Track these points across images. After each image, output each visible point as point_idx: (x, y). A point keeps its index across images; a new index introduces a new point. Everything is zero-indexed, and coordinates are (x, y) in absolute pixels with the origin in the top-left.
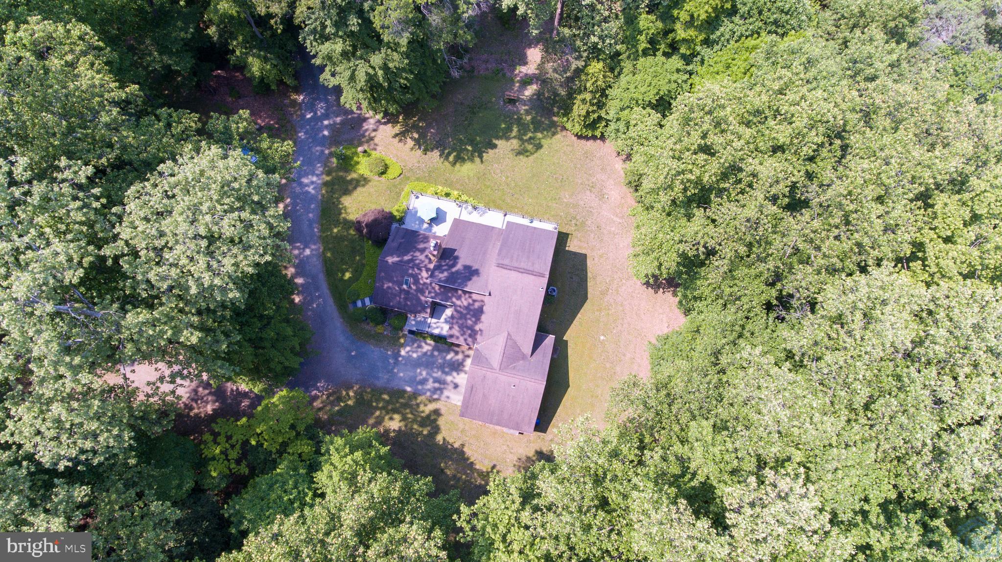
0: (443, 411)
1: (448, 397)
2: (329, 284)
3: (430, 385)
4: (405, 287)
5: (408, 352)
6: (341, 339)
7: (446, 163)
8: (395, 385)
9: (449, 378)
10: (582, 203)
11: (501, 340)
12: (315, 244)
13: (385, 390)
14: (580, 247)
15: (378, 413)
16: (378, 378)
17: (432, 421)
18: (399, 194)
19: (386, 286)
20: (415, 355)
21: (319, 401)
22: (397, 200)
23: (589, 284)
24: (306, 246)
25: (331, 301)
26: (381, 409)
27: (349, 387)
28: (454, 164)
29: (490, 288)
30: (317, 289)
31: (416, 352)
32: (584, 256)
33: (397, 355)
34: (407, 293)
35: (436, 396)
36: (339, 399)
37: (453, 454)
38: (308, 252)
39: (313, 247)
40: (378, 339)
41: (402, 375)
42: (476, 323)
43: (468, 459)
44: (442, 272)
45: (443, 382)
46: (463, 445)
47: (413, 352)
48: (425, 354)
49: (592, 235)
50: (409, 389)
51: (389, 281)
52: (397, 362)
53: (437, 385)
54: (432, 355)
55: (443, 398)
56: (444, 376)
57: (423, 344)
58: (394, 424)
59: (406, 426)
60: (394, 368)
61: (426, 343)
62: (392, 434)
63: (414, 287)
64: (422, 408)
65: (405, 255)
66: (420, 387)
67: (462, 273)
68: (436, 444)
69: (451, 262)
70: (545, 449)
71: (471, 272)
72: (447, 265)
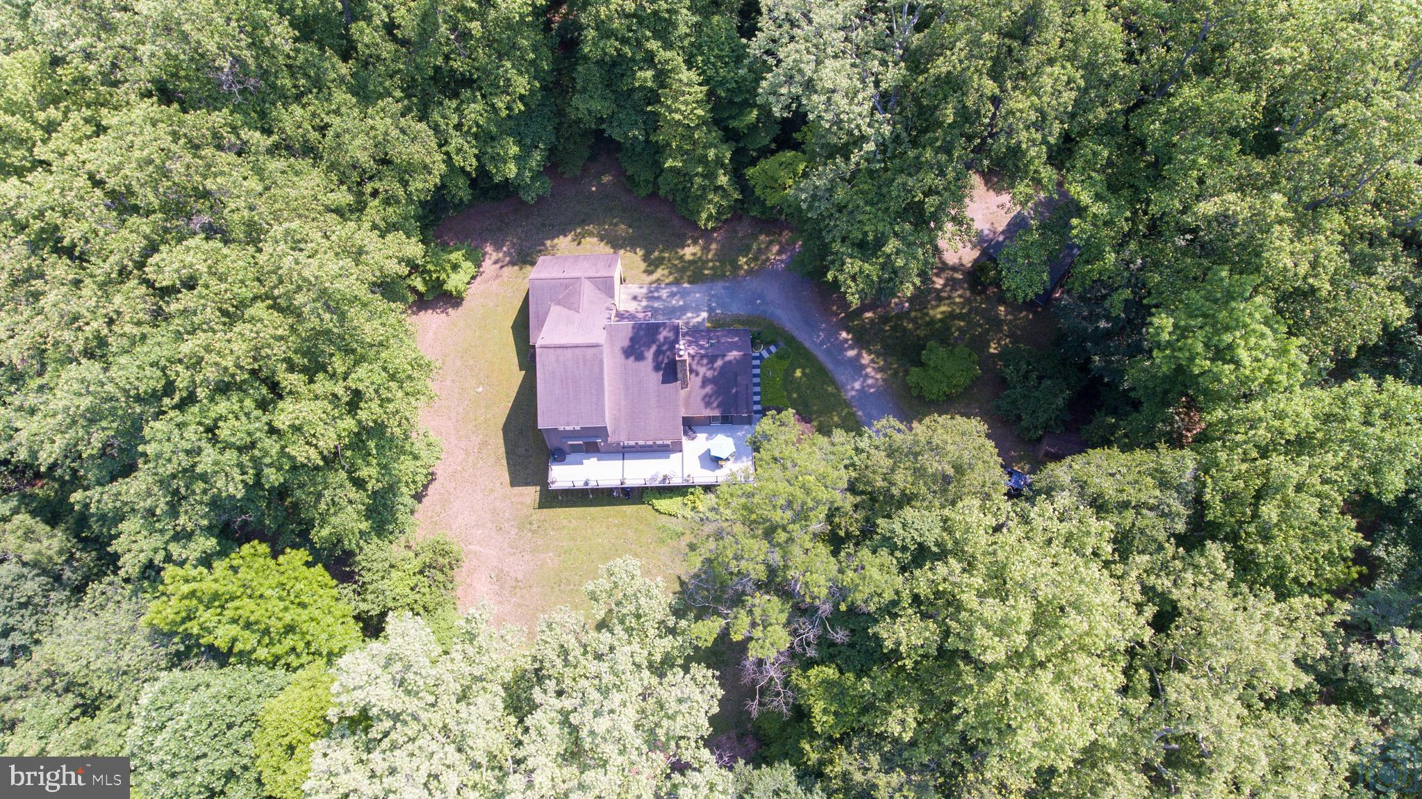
0: (644, 276)
1: (641, 287)
2: (816, 360)
3: (664, 293)
4: (712, 341)
5: (698, 316)
6: (778, 312)
8: (704, 287)
9: (644, 303)
12: (853, 397)
13: (714, 278)
15: (710, 256)
16: (724, 288)
17: (652, 265)
19: (736, 339)
20: (689, 315)
21: (775, 251)
23: (503, 449)
24: (862, 391)
25: (807, 344)
26: (708, 261)
27: (750, 272)
29: (605, 332)
30: (828, 351)
31: (689, 318)
32: (513, 484)
33: (710, 311)
34: (709, 339)
35: (654, 285)
36: (755, 259)
37: (623, 243)
38: (857, 385)
39: (853, 393)
43: (607, 243)
44: (665, 338)
45: (651, 298)
46: (615, 253)
47: (693, 317)
48: (678, 319)
49: (507, 515)
50: (686, 285)
51: (734, 341)
52: (709, 306)
53: (656, 294)
55: (646, 286)
56: (651, 303)
58: (690, 252)
59: (677, 253)
60: (709, 300)
62: (689, 241)
63: (701, 343)
64: (666, 272)
65: (722, 368)
66: (675, 289)
67: (644, 345)
68: (642, 247)
69: (660, 358)
70: (529, 268)
71: (633, 351)
72: (664, 353)
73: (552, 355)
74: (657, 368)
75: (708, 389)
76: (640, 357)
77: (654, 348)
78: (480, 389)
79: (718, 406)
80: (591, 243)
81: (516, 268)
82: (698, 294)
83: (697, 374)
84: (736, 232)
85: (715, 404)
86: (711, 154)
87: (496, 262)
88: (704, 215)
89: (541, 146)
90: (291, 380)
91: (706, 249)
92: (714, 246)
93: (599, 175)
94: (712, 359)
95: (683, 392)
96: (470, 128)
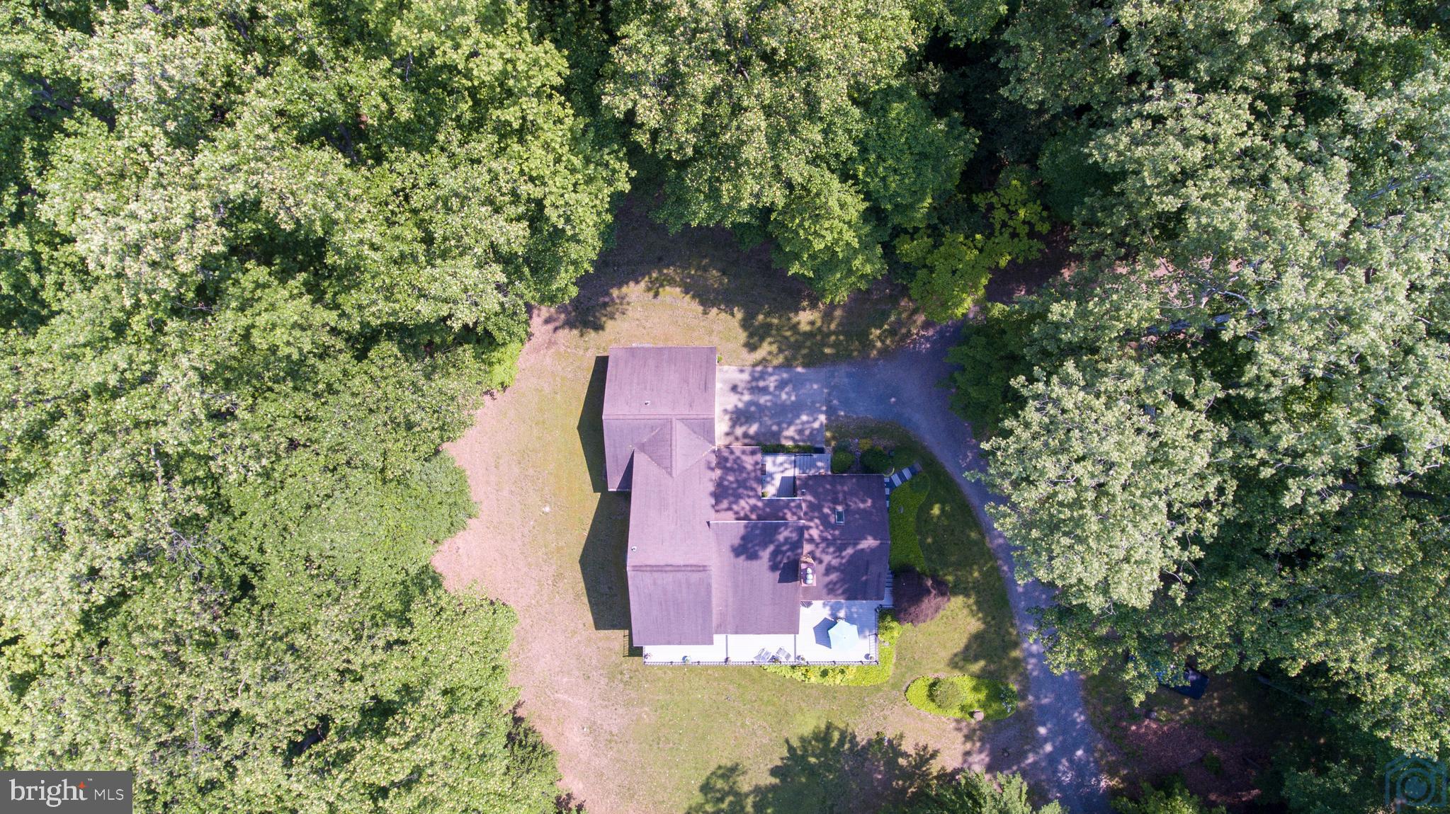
0: (744, 351)
1: (742, 371)
2: (960, 492)
3: (771, 382)
4: (840, 508)
5: (815, 420)
6: (917, 417)
7: (842, 726)
8: (824, 372)
9: (747, 397)
10: (621, 711)
11: (679, 464)
13: (834, 360)
14: (608, 638)
15: (833, 327)
16: (849, 375)
17: (755, 336)
18: (900, 657)
19: (869, 503)
21: (919, 323)
22: (899, 647)
23: (582, 584)
25: (950, 468)
26: (831, 333)
27: (884, 352)
28: (829, 727)
29: (711, 533)
31: (803, 423)
32: (598, 626)
33: (831, 412)
34: (835, 501)
35: (759, 368)
36: (892, 332)
37: (716, 298)
40: (866, 430)
41: (815, 386)
42: (722, 479)
43: (693, 297)
44: (786, 539)
45: (755, 390)
46: (705, 313)
47: (808, 422)
48: (790, 424)
49: (594, 662)
50: (800, 369)
51: (864, 510)
52: (828, 403)
53: (761, 384)
54: (779, 424)
55: (748, 369)
56: (754, 398)
57: (797, 437)
58: (806, 318)
59: (789, 319)
60: (829, 394)
61: (792, 439)
62: (805, 303)
63: (826, 510)
64: (774, 348)
66: (785, 375)
67: (759, 545)
68: (742, 305)
69: (779, 558)
70: (592, 334)
71: (745, 549)
72: (784, 553)
74: (774, 568)
75: (834, 576)
76: (753, 556)
77: (771, 548)
78: (547, 509)
79: (843, 593)
80: (671, 293)
81: (576, 332)
83: (821, 562)
85: (840, 591)
87: (547, 321)
91: (827, 316)
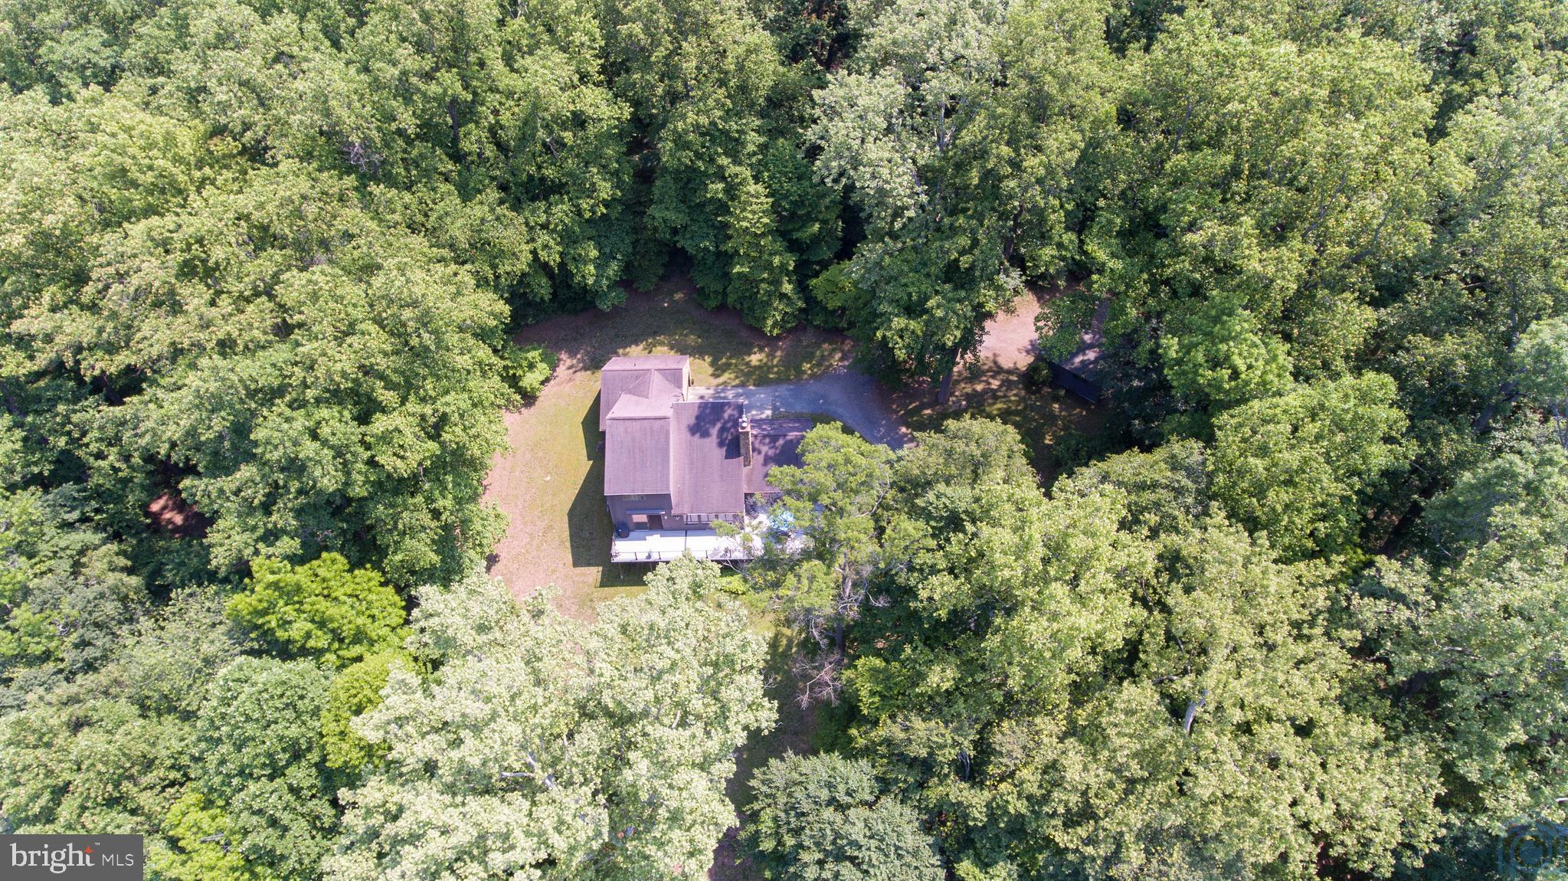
0: (711, 379)
1: (709, 388)
3: (730, 393)
5: (763, 413)
6: (840, 411)
8: (769, 389)
11: (654, 393)
13: (778, 381)
14: (584, 575)
15: (775, 362)
16: (789, 390)
17: (718, 370)
20: (754, 412)
21: (837, 358)
23: (568, 533)
26: (774, 366)
27: (813, 376)
31: (753, 415)
32: (576, 564)
33: (775, 409)
35: (721, 386)
36: (819, 364)
37: (692, 351)
43: (677, 351)
44: (730, 416)
45: (716, 396)
46: (685, 360)
47: (757, 414)
49: (568, 593)
50: (751, 387)
52: (772, 404)
53: (721, 394)
55: (713, 387)
58: (755, 359)
59: (744, 359)
60: (774, 400)
62: (755, 350)
64: (733, 376)
65: (783, 446)
66: (740, 391)
67: (709, 423)
68: (710, 355)
69: (724, 435)
71: (698, 428)
72: (728, 430)
73: (621, 427)
74: (721, 444)
76: (705, 434)
77: (719, 425)
78: (548, 478)
80: (662, 351)
81: (589, 372)
82: (762, 395)
83: (760, 453)
84: (800, 341)
86: (776, 260)
87: (570, 368)
88: (770, 322)
89: (619, 256)
90: (388, 397)
91: (771, 355)
92: (779, 353)
93: (671, 294)
94: (774, 439)
95: (746, 470)
96: (557, 225)
